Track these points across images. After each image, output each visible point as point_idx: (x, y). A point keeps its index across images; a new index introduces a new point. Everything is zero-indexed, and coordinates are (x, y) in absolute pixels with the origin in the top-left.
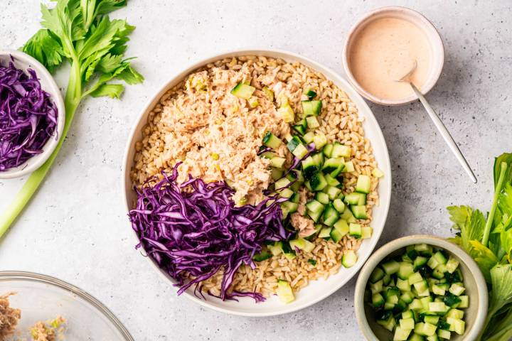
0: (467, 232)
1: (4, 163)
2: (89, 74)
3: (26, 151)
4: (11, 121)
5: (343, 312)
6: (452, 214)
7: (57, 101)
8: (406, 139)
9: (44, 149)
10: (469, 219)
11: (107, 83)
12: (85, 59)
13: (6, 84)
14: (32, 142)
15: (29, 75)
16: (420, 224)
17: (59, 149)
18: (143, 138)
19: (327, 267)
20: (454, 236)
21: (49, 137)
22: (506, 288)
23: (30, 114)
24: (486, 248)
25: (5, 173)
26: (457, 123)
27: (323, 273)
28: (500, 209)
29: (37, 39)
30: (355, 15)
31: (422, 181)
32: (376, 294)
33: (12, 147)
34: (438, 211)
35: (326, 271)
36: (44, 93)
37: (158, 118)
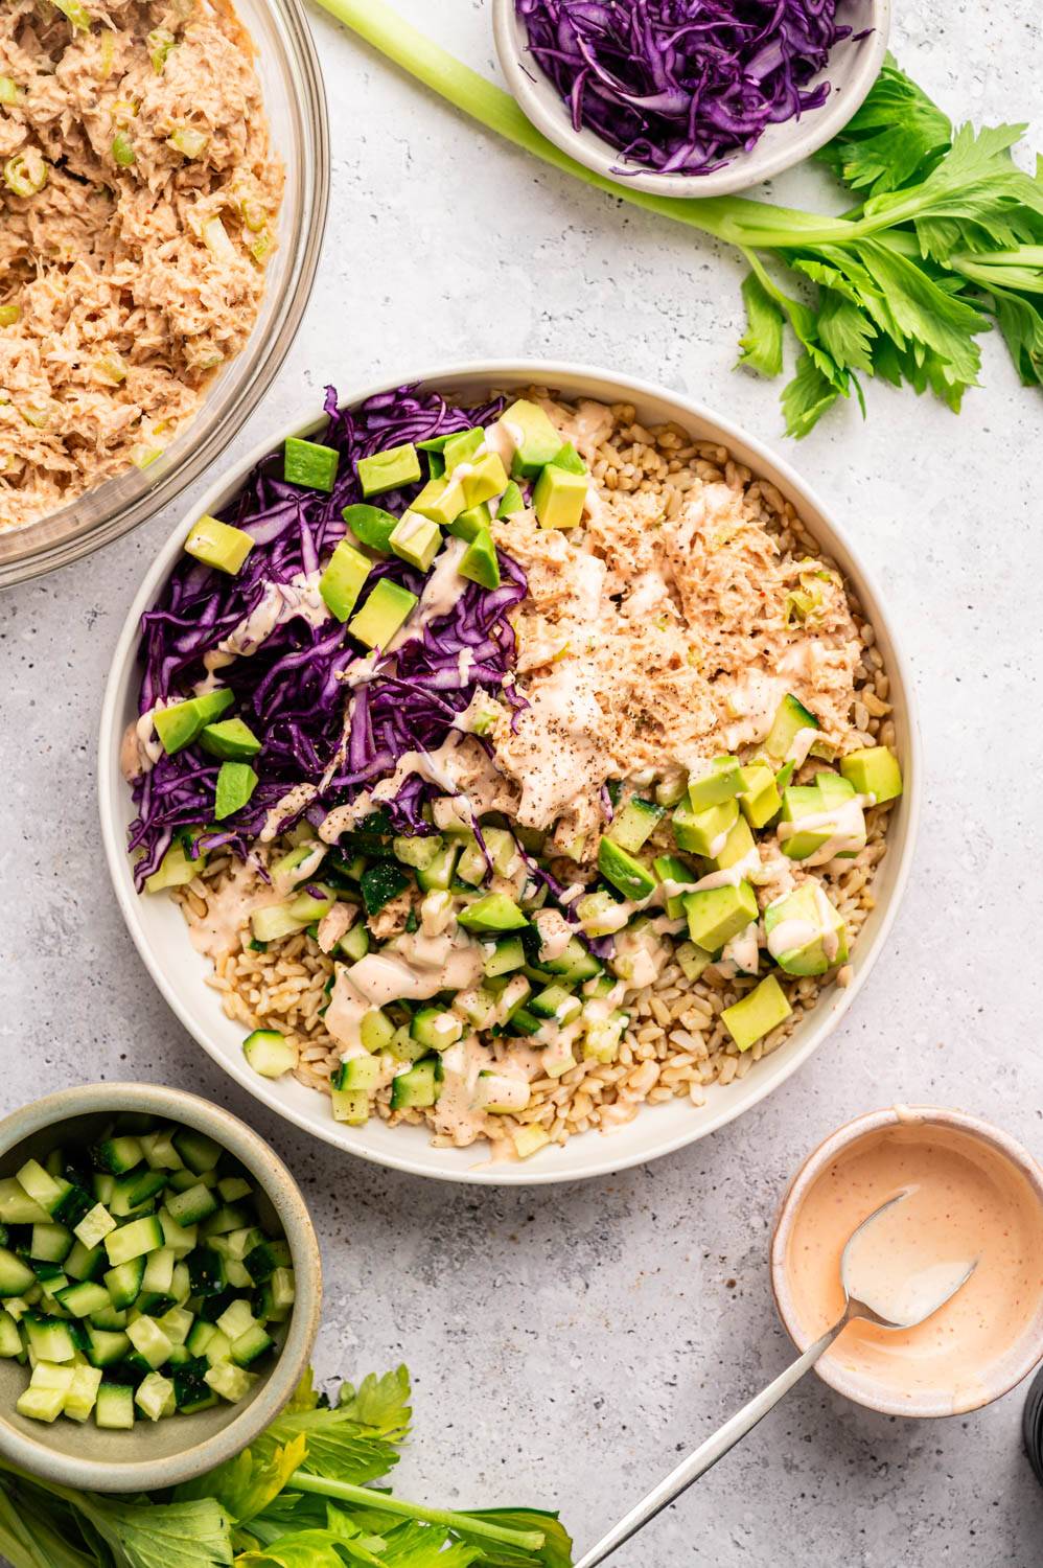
0: (331, 1427)
1: (542, 10)
2: (813, 269)
3: (580, 78)
4: (670, 34)
5: (85, 1048)
6: (384, 1380)
7: (732, 175)
8: (615, 1240)
9: (586, 132)
10: (371, 1433)
11: (785, 326)
12: (859, 260)
13: (784, 17)
14: (606, 95)
15: (810, 88)
16: (356, 1283)
17: (585, 178)
18: (646, 428)
19: (246, 986)
20: (318, 1387)
21: (620, 149)
22: (160, 1548)
23: (691, 92)
24: (282, 1484)
25: (513, 13)
26: (663, 1395)
27: (229, 973)
28: (401, 1526)
29: (922, 111)
30: (995, 1084)
31: (485, 1290)
32: (141, 1148)
33: (591, 34)
34: (393, 1336)
35: (234, 982)
36: (755, 134)
37: (709, 473)
